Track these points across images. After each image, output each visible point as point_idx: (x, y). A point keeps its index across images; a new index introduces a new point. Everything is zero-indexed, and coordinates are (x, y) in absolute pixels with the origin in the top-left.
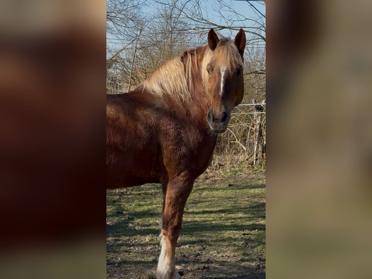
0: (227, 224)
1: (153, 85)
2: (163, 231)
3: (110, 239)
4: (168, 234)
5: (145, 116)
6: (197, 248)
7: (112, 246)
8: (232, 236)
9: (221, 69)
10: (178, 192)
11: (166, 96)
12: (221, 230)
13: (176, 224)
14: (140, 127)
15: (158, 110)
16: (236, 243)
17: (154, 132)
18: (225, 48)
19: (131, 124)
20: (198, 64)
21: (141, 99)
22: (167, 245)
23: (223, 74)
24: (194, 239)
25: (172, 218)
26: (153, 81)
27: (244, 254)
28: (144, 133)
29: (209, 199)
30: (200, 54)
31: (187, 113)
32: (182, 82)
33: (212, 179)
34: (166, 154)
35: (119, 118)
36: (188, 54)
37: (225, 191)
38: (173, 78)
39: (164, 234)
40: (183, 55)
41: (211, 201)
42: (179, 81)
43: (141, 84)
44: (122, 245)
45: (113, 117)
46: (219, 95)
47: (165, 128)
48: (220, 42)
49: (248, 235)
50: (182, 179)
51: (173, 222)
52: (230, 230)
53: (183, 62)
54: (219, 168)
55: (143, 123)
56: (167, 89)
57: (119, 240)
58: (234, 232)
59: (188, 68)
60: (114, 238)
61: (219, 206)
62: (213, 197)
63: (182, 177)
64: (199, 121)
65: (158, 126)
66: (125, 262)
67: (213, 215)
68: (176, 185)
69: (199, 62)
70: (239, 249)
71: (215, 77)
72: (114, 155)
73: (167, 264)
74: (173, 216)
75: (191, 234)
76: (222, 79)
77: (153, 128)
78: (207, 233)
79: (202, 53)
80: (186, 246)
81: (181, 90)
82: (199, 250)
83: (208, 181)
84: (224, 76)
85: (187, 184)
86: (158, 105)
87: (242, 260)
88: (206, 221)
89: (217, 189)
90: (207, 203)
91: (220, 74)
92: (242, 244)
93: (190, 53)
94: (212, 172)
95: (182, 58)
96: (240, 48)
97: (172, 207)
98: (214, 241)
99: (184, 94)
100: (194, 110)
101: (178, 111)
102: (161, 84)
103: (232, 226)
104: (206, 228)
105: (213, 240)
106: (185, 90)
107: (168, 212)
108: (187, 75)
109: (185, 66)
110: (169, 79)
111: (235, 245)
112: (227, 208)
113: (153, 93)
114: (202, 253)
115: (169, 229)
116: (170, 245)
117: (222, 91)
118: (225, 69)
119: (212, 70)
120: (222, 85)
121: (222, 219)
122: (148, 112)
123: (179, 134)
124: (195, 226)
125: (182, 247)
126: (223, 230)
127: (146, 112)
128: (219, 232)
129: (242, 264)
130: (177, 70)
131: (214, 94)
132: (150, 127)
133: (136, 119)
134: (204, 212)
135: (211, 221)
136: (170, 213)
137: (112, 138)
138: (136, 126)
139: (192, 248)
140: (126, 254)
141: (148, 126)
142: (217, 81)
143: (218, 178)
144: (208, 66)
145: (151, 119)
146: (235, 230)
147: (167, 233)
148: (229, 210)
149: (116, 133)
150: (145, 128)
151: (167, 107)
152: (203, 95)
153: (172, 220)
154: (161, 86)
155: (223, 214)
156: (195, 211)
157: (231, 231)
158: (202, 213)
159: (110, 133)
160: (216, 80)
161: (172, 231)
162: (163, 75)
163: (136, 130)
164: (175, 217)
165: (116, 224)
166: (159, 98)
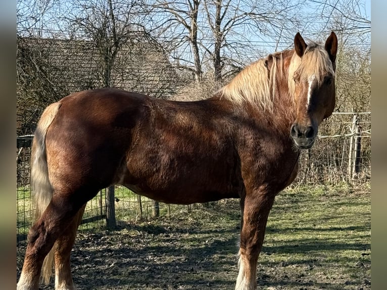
0: (351, 242)
1: (233, 92)
2: (241, 250)
3: (216, 256)
4: (247, 253)
5: (221, 125)
6: (305, 267)
7: (214, 264)
8: (349, 256)
9: (309, 78)
10: (257, 208)
11: (246, 104)
12: (339, 249)
13: (255, 242)
14: (215, 137)
15: (236, 119)
16: (351, 264)
17: (231, 142)
18: (314, 54)
19: (206, 135)
20: (283, 69)
21: (218, 107)
22: (246, 265)
23: (310, 83)
24: (306, 258)
25: (251, 236)
26: (233, 86)
27: (353, 277)
28: (219, 143)
29: (344, 214)
30: (286, 58)
31: (269, 122)
32: (264, 90)
33: (356, 193)
34: (244, 166)
35: (192, 127)
36: (273, 58)
37: (365, 206)
38: (255, 85)
39: (242, 253)
40: (267, 59)
41: (344, 217)
42: (261, 88)
43: (219, 91)
44: (225, 263)
45: (186, 127)
46: (306, 108)
47: (243, 138)
48: (308, 48)
49: (368, 254)
50: (261, 193)
51: (251, 240)
52: (351, 249)
53: (267, 67)
54: (366, 181)
55: (218, 133)
56: (247, 97)
57: (224, 258)
58: (355, 251)
59: (273, 74)
60: (219, 255)
61: (351, 222)
62: (348, 213)
63: (261, 191)
64: (283, 131)
65: (234, 136)
66: (218, 282)
67: (340, 232)
68: (255, 200)
69: (285, 67)
70: (349, 271)
71: (302, 87)
72: (185, 167)
73: (246, 285)
74: (252, 233)
75: (304, 253)
76: (310, 90)
77: (230, 138)
78: (322, 252)
79: (289, 57)
80: (294, 266)
81: (263, 98)
82: (306, 271)
83: (352, 195)
84: (312, 86)
85: (267, 199)
86: (237, 113)
87: (347, 283)
88: (329, 239)
89: (357, 204)
90: (339, 219)
91: (307, 83)
92: (357, 265)
93: (275, 57)
94: (357, 185)
95: (266, 62)
96: (331, 53)
97: (251, 224)
98: (327, 262)
99: (266, 102)
100: (277, 119)
101: (259, 120)
102: (241, 91)
103: (354, 245)
104: (325, 246)
105: (327, 259)
106: (267, 98)
107: (246, 229)
108: (270, 82)
109: (269, 71)
110: (250, 85)
111: (348, 266)
112: (359, 225)
113: (231, 100)
114: (308, 273)
115: (247, 248)
116: (248, 266)
117: (308, 102)
118: (313, 78)
119: (299, 79)
120: (309, 96)
121: (348, 237)
122: (224, 121)
123: (258, 144)
124: (313, 245)
125: (289, 266)
126: (342, 249)
127: (222, 121)
128: (337, 251)
129: (345, 288)
130: (260, 75)
131: (300, 106)
132: (227, 137)
133: (211, 128)
134: (331, 229)
135: (334, 239)
136: (248, 231)
137: (184, 149)
138: (211, 137)
139: (299, 268)
140: (225, 273)
141: (224, 136)
142: (304, 91)
143: (363, 192)
144: (294, 74)
145: (228, 128)
146: (356, 250)
147: (245, 252)
148: (361, 226)
149: (188, 144)
150: (221, 138)
151: (246, 114)
152: (288, 104)
153: (251, 238)
154: (241, 93)
155: (352, 231)
156: (323, 228)
157: (351, 251)
158: (328, 230)
159: (181, 144)
160: (302, 90)
161: (251, 249)
162: (244, 80)
163: (210, 141)
164: (254, 235)
165: (229, 240)
166: (238, 106)
